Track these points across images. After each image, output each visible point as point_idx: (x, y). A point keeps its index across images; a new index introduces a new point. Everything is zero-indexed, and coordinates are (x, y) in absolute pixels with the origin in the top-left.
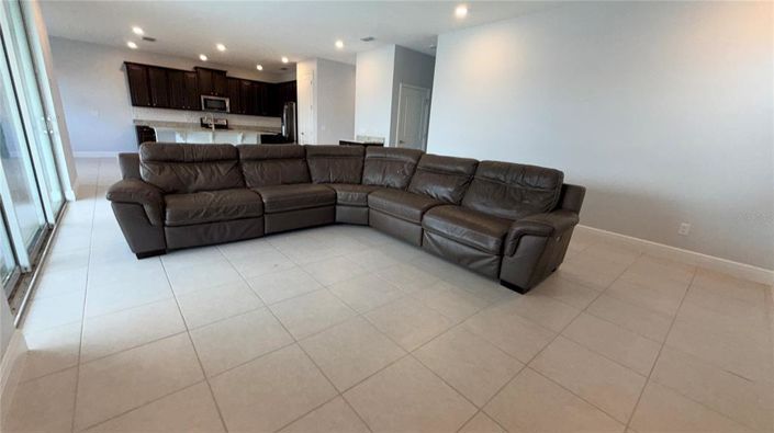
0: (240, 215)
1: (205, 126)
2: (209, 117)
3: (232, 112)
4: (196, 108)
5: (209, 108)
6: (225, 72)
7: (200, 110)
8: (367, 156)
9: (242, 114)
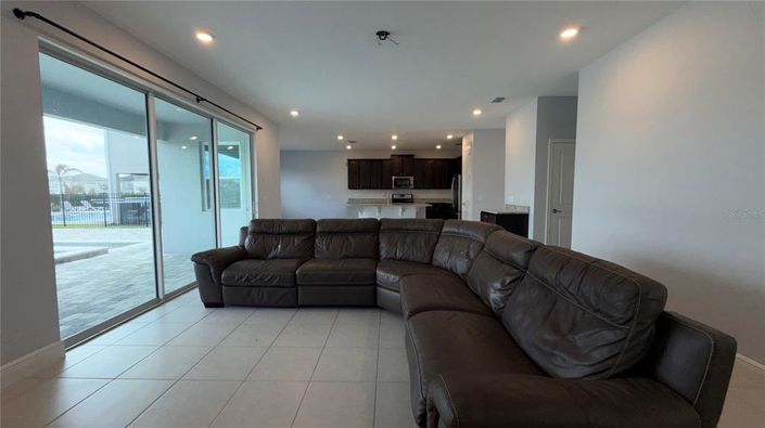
0: (273, 284)
1: (395, 201)
2: (397, 193)
3: (415, 188)
4: (388, 187)
5: (398, 186)
6: (412, 156)
7: (391, 188)
8: (445, 229)
9: (424, 188)
